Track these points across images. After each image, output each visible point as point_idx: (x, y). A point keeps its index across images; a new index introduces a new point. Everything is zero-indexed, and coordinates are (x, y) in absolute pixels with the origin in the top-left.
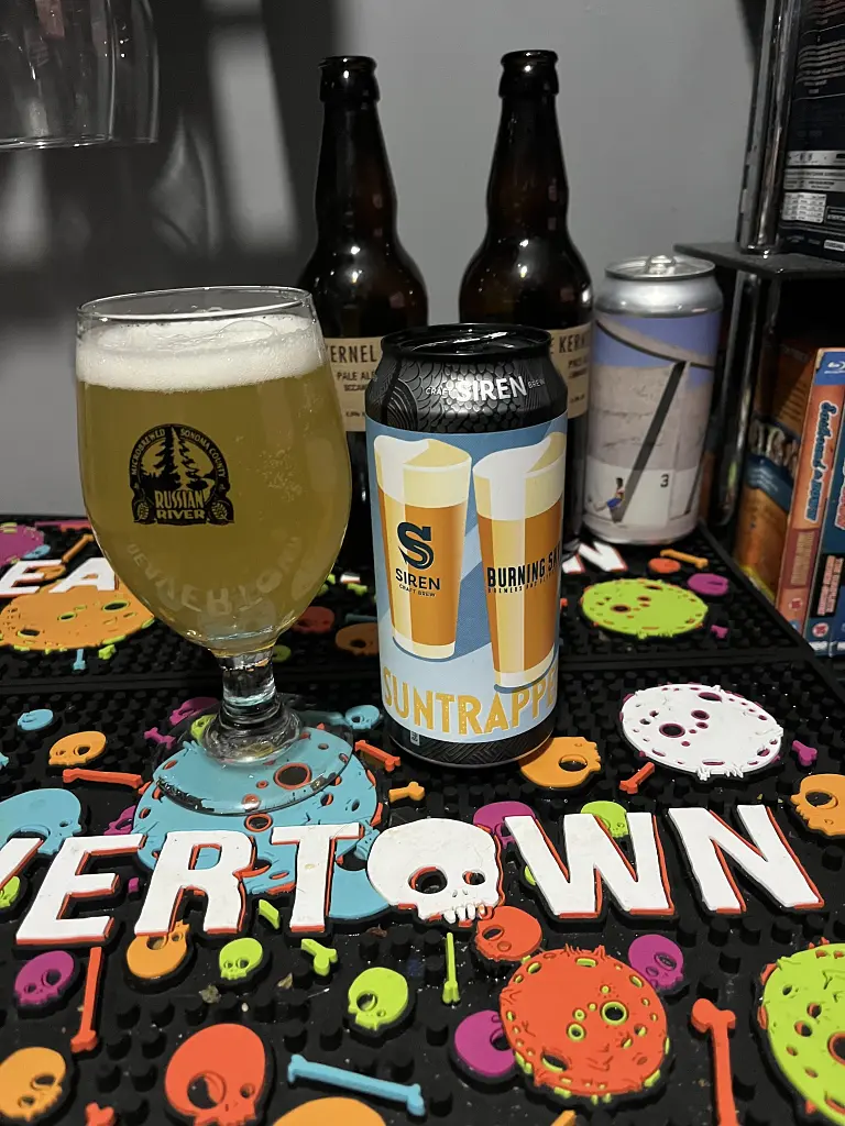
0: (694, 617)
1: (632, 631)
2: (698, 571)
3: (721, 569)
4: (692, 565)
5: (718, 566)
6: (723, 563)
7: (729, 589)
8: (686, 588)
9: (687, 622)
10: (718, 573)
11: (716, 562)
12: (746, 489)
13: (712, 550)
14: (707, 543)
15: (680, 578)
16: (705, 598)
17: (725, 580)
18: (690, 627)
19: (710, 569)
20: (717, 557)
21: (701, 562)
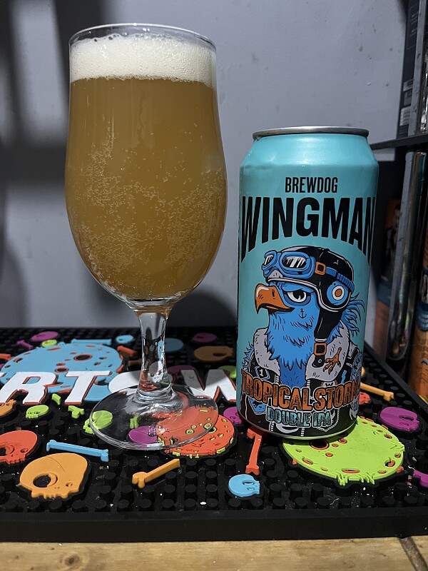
0: (394, 459)
1: (331, 474)
2: (388, 404)
3: (407, 402)
4: (381, 398)
5: (404, 399)
6: (408, 397)
7: (421, 425)
8: (378, 421)
9: (387, 465)
10: (405, 407)
11: (403, 395)
12: (419, 331)
13: (395, 384)
14: (389, 377)
15: (373, 410)
16: (401, 435)
17: (414, 415)
18: (391, 471)
19: (397, 402)
20: (401, 390)
21: (388, 395)
